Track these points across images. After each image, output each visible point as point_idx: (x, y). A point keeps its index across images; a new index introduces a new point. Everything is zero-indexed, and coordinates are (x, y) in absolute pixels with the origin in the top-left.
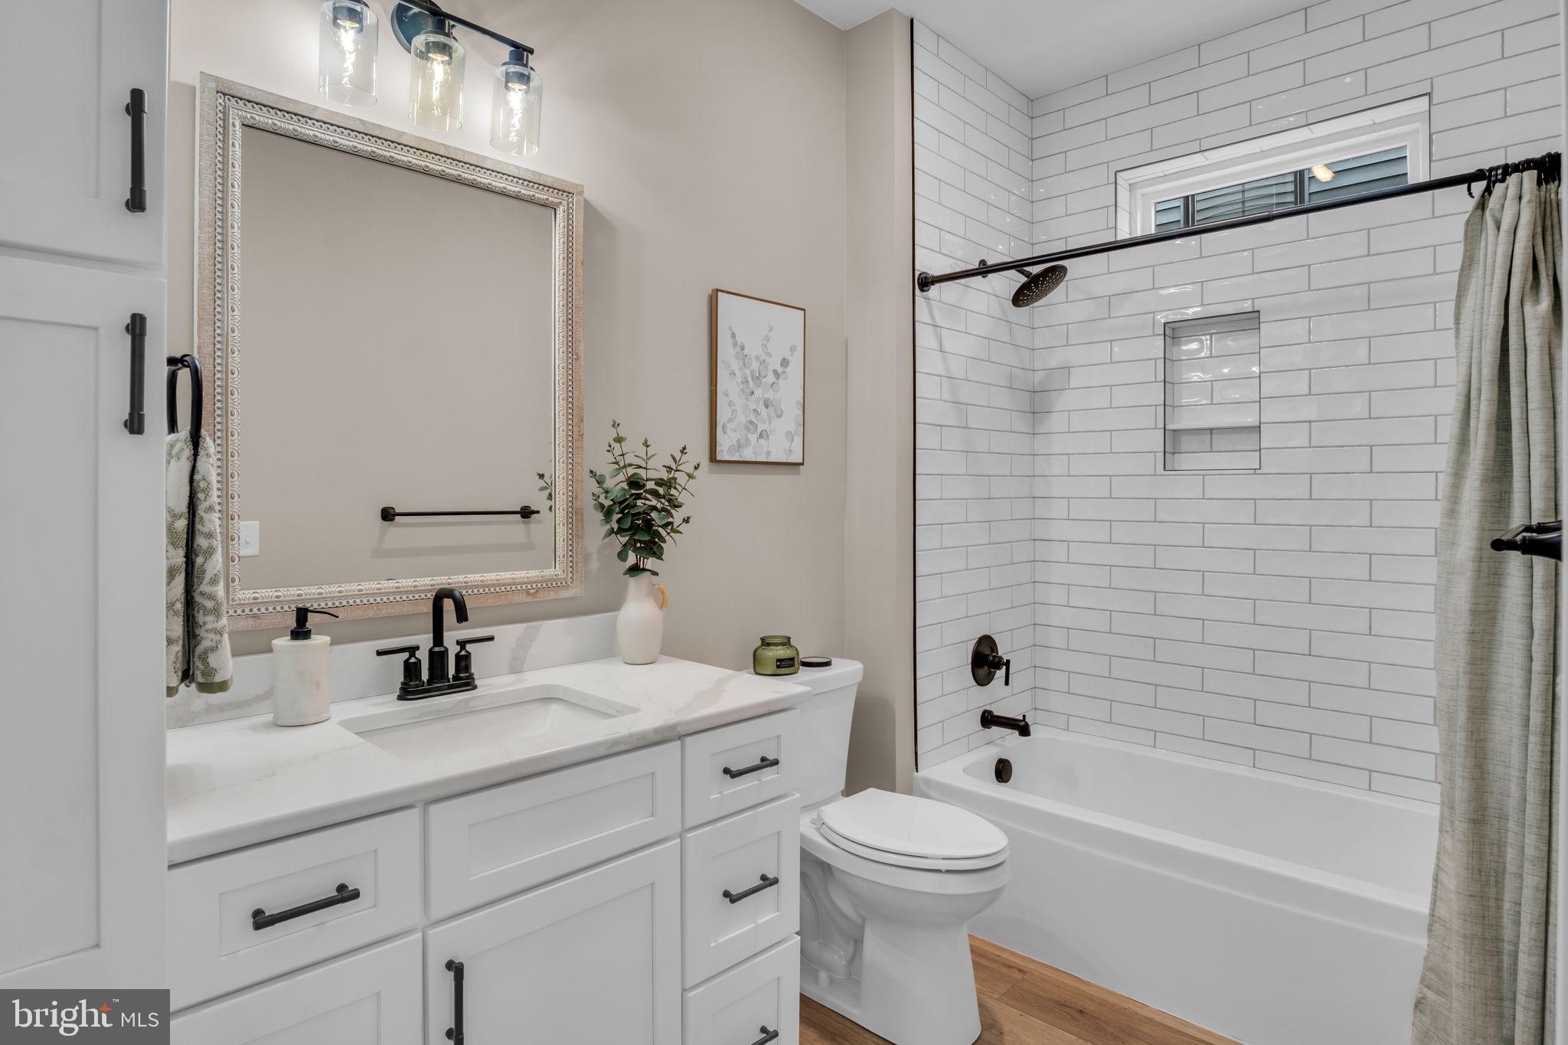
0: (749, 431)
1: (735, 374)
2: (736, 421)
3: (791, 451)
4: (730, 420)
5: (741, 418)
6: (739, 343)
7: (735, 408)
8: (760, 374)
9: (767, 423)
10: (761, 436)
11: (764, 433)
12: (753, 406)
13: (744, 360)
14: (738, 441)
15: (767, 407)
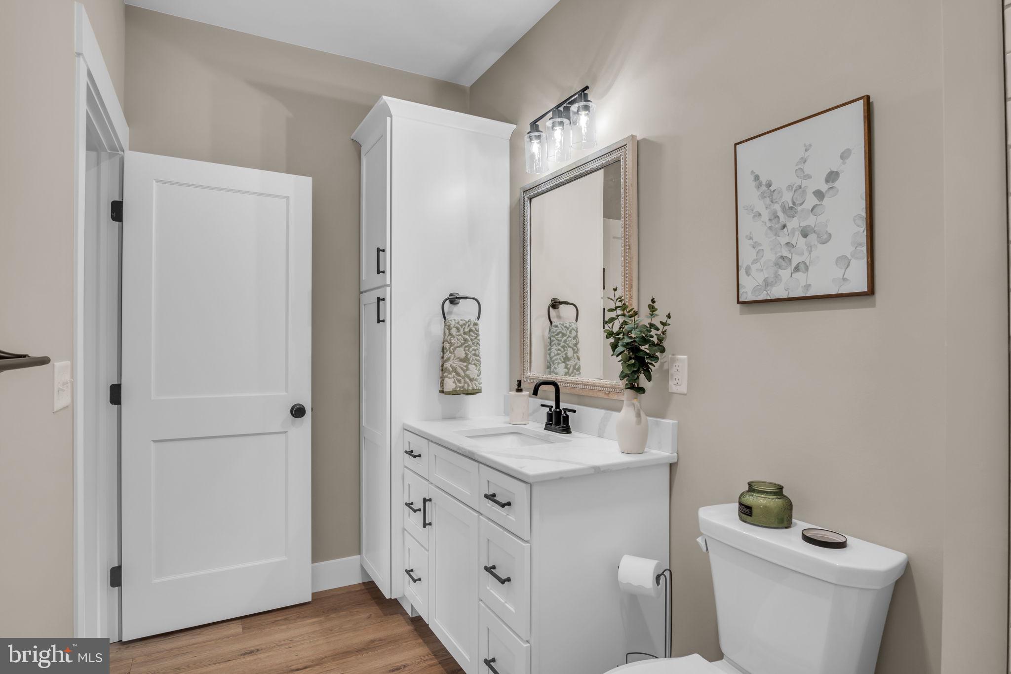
0: (780, 267)
1: (760, 215)
2: (762, 261)
3: (844, 279)
4: (755, 261)
5: (770, 256)
6: (764, 183)
7: (761, 248)
8: (794, 203)
9: (806, 254)
10: (797, 269)
11: (802, 266)
12: (784, 240)
13: (771, 196)
14: (765, 280)
15: (805, 235)
